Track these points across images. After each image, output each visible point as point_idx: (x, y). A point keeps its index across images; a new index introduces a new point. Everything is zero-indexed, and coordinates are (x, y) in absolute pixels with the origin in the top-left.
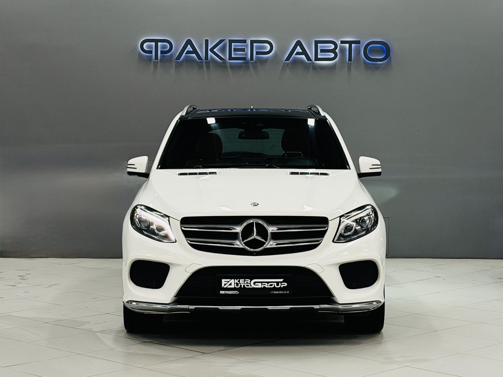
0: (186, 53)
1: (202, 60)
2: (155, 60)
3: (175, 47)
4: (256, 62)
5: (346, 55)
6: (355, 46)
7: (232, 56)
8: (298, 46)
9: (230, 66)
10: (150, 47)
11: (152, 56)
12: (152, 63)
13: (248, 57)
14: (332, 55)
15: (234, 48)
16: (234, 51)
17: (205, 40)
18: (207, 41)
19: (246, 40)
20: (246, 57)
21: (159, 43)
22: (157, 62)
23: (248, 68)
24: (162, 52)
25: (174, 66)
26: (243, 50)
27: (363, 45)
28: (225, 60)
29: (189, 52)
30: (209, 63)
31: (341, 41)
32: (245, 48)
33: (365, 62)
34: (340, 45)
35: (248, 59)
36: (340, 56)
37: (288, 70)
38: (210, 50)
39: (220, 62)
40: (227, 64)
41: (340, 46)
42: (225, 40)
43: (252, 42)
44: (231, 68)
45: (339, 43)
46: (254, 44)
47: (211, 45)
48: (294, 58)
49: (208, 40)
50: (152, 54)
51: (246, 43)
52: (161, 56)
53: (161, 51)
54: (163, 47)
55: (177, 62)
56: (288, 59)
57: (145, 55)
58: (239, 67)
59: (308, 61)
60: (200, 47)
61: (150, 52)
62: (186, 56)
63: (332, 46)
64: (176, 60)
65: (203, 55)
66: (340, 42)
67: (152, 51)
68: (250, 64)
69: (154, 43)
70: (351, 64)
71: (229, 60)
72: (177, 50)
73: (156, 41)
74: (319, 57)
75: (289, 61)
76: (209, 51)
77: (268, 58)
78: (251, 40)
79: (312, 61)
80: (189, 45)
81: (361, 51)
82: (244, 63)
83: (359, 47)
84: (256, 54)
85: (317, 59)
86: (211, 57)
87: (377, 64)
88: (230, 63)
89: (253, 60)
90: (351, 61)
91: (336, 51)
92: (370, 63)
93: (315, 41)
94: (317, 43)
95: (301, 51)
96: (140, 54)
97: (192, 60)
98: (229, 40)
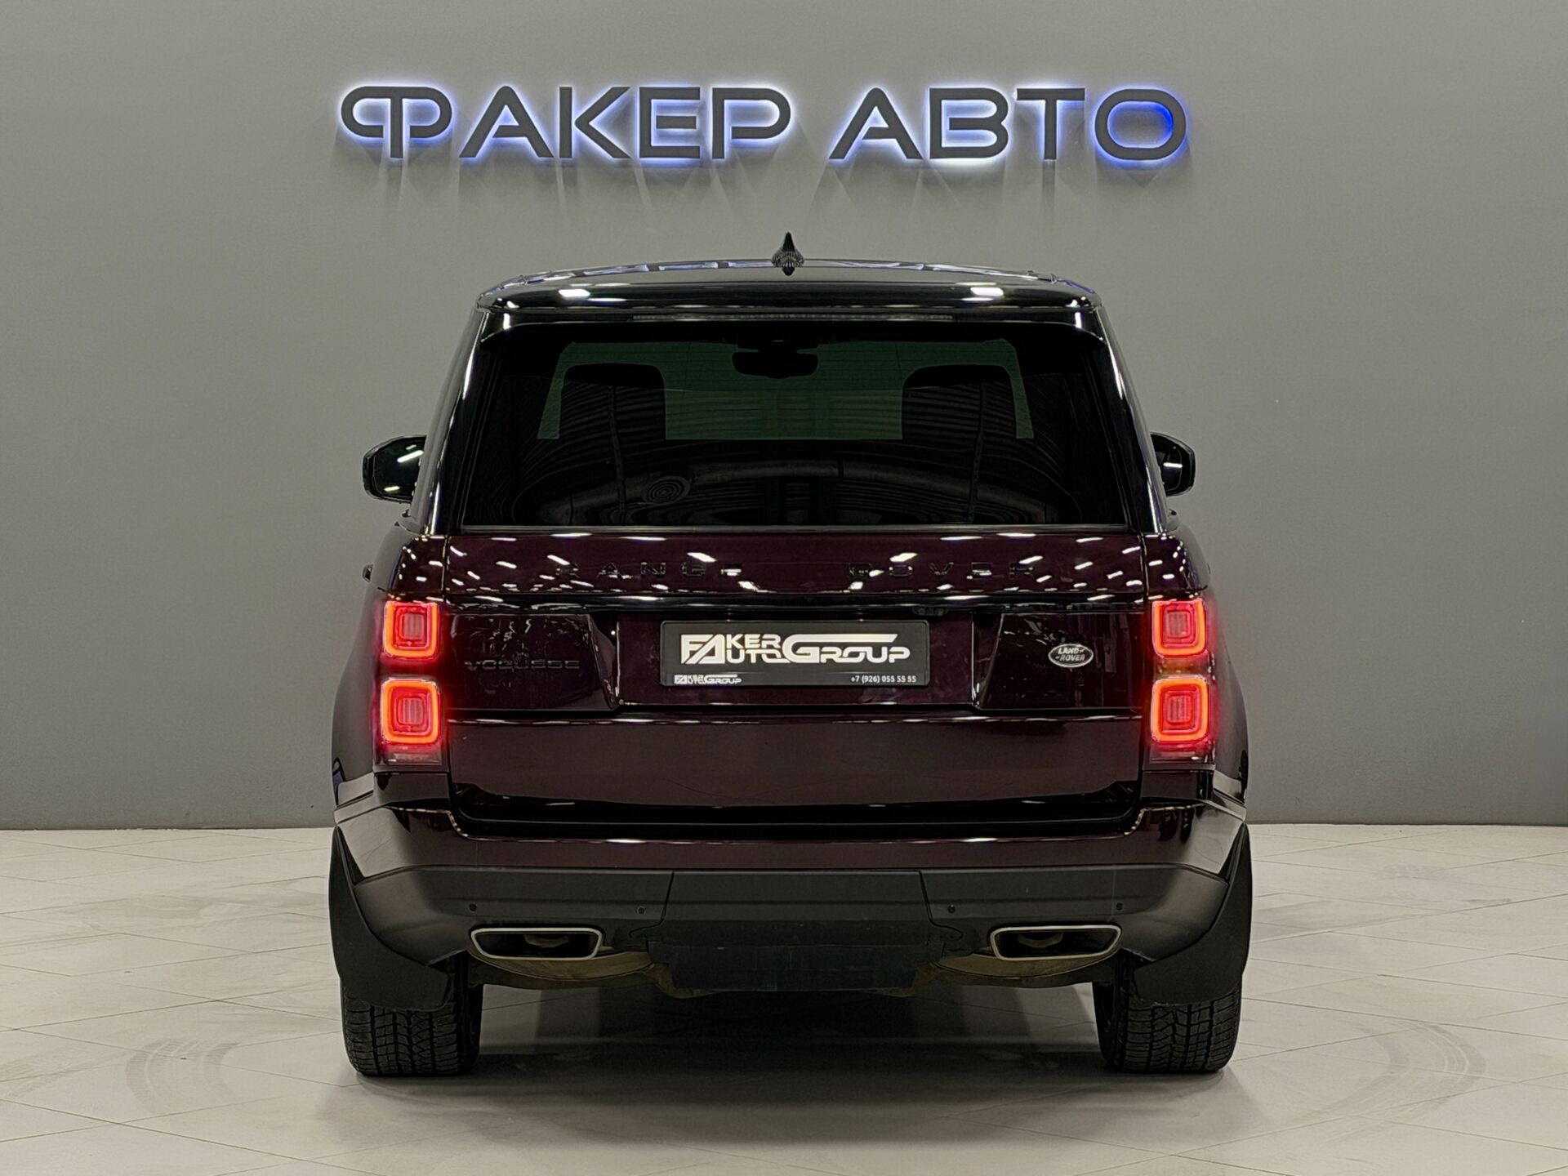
0: (496, 133)
1: (552, 156)
2: (392, 156)
3: (459, 113)
4: (732, 163)
5: (1035, 137)
6: (1067, 109)
7: (654, 143)
8: (876, 109)
9: (644, 172)
10: (374, 113)
11: (381, 145)
12: (383, 169)
13: (705, 145)
14: (991, 138)
15: (658, 117)
16: (658, 126)
17: (561, 89)
18: (566, 94)
19: (698, 90)
20: (698, 147)
21: (406, 102)
22: (401, 167)
23: (706, 182)
24: (414, 132)
25: (458, 179)
26: (689, 123)
27: (1092, 105)
28: (627, 157)
29: (504, 131)
30: (573, 165)
31: (1020, 91)
32: (695, 118)
33: (1099, 158)
34: (1016, 105)
35: (706, 151)
36: (1015, 143)
37: (841, 190)
38: (577, 123)
39: (610, 161)
40: (636, 171)
41: (1017, 107)
42: (625, 89)
43: (720, 96)
44: (648, 186)
45: (1011, 97)
46: (727, 103)
47: (581, 103)
48: (862, 147)
49: (570, 90)
50: (382, 137)
51: (698, 98)
52: (411, 145)
53: (412, 128)
54: (420, 113)
55: (466, 165)
56: (840, 151)
57: (359, 140)
58: (675, 179)
59: (908, 157)
60: (545, 113)
61: (377, 131)
62: (494, 145)
63: (991, 109)
64: (461, 156)
65: (553, 142)
66: (1015, 95)
67: (381, 127)
68: (715, 170)
69: (387, 102)
70: (1053, 166)
71: (641, 156)
72: (464, 123)
73: (396, 95)
74: (944, 145)
75: (843, 158)
78: (714, 90)
79: (920, 158)
80: (506, 108)
81: (1086, 122)
82: (691, 166)
83: (1083, 109)
84: (734, 136)
85: (938, 151)
86: (581, 144)
87: (1141, 167)
88: (646, 166)
89: (723, 157)
90: (1055, 158)
91: (1004, 123)
92: (1119, 164)
93: (931, 90)
94: (937, 96)
95: (885, 125)
96: (340, 137)
97: (519, 157)
98: (641, 89)
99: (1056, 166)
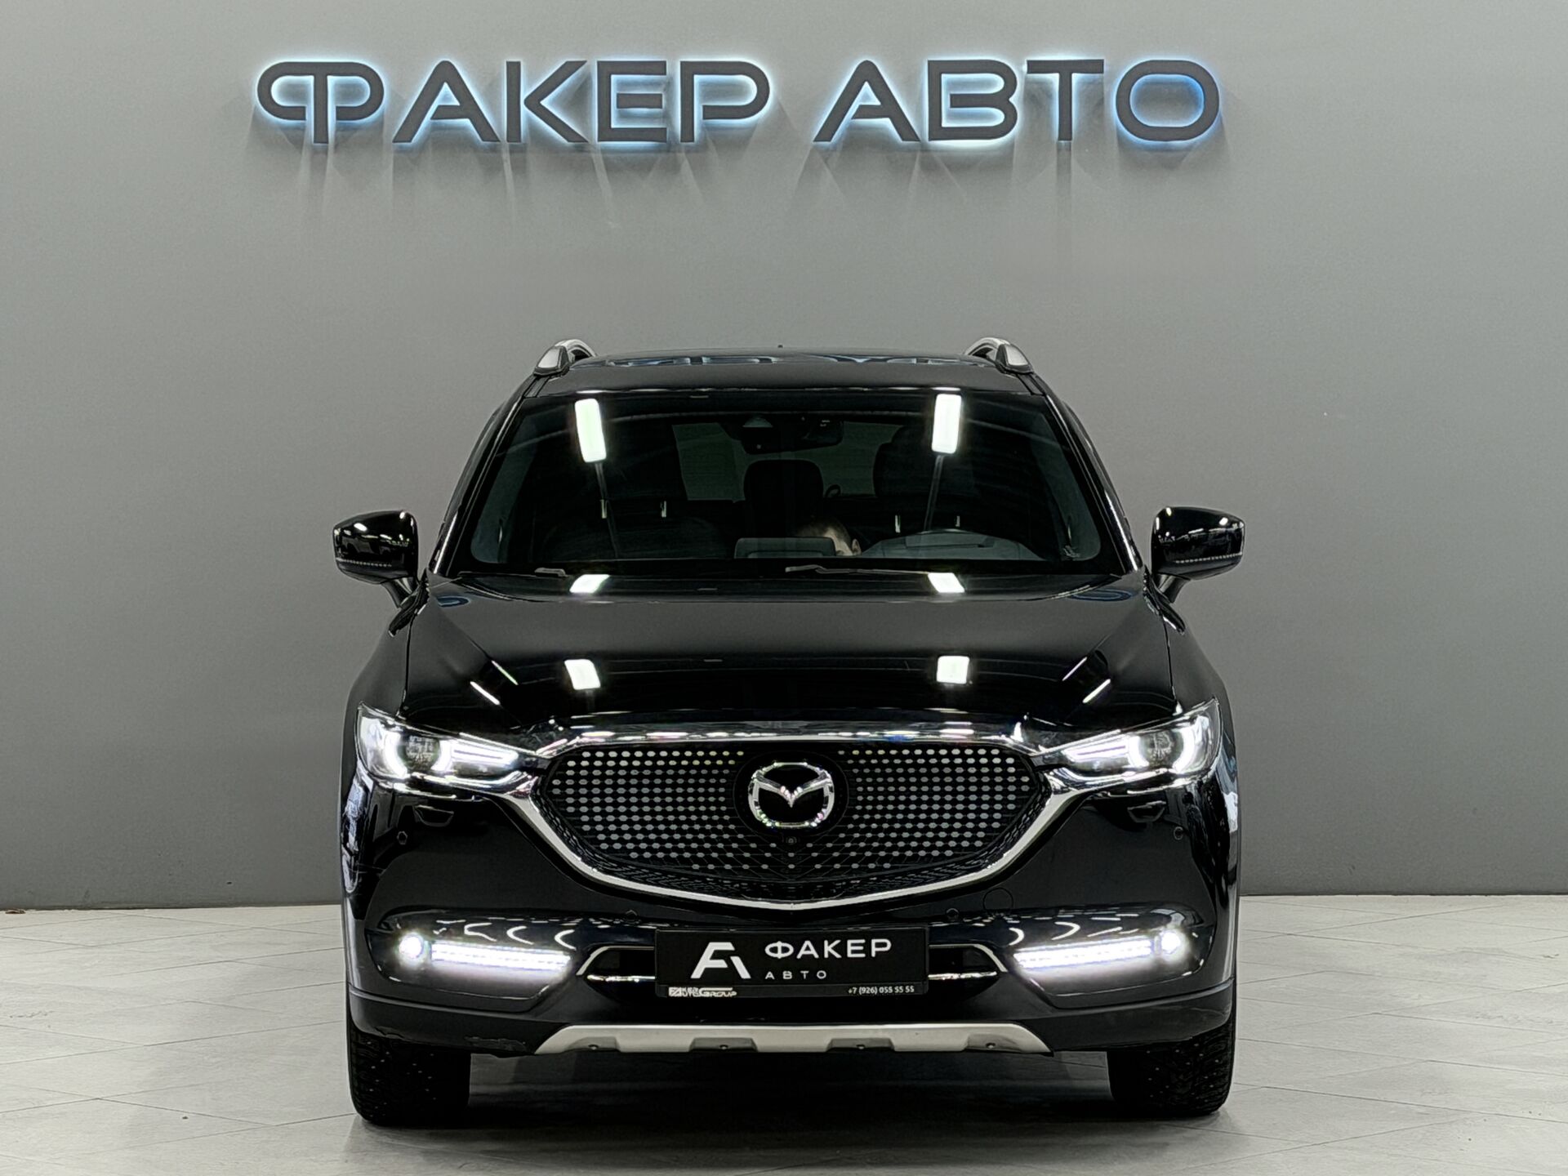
0: (434, 115)
1: (499, 141)
2: (315, 142)
3: (392, 92)
4: (703, 146)
5: (1049, 116)
6: (1082, 83)
7: (614, 125)
8: (866, 85)
9: (606, 160)
10: (292, 92)
11: (303, 129)
12: (306, 155)
13: (672, 127)
14: (998, 117)
15: (618, 95)
16: (618, 107)
17: (509, 64)
18: (514, 69)
19: (664, 63)
20: (666, 129)
21: (330, 78)
22: (326, 152)
23: (675, 168)
24: (342, 113)
25: (391, 166)
26: (653, 101)
27: (1113, 76)
28: (586, 141)
29: (444, 112)
30: (523, 150)
31: (1030, 63)
32: (661, 95)
33: (1121, 140)
34: (1026, 79)
35: (673, 134)
36: (1025, 122)
37: (827, 176)
38: (527, 102)
39: (563, 145)
40: (593, 155)
41: (1027, 82)
42: (582, 63)
43: (689, 70)
44: (607, 169)
45: (1020, 71)
46: (697, 78)
47: (530, 84)
48: (851, 128)
49: (518, 64)
50: (304, 119)
51: (665, 74)
52: (338, 129)
53: (338, 108)
54: (347, 92)
55: (401, 151)
56: (827, 132)
57: (278, 124)
58: (637, 165)
59: (903, 140)
60: (490, 93)
61: (299, 113)
62: (434, 128)
63: (998, 84)
64: (394, 141)
65: (499, 122)
66: (1025, 68)
67: (304, 108)
68: (683, 155)
69: (310, 79)
70: (1069, 149)
71: (599, 140)
72: (398, 101)
73: (321, 71)
74: (945, 124)
75: (829, 140)
76: (523, 108)
77: (752, 128)
78: (683, 63)
79: (919, 140)
80: (446, 88)
81: (1106, 100)
82: (658, 150)
83: (1101, 84)
84: (705, 117)
85: (938, 132)
86: (533, 129)
87: (1169, 150)
88: (604, 151)
89: (693, 140)
90: (1071, 139)
91: (1012, 100)
92: (1143, 145)
93: (930, 63)
94: (937, 70)
95: (877, 102)
96: (257, 120)
97: (461, 142)
98: (599, 63)
99: (1072, 148)
